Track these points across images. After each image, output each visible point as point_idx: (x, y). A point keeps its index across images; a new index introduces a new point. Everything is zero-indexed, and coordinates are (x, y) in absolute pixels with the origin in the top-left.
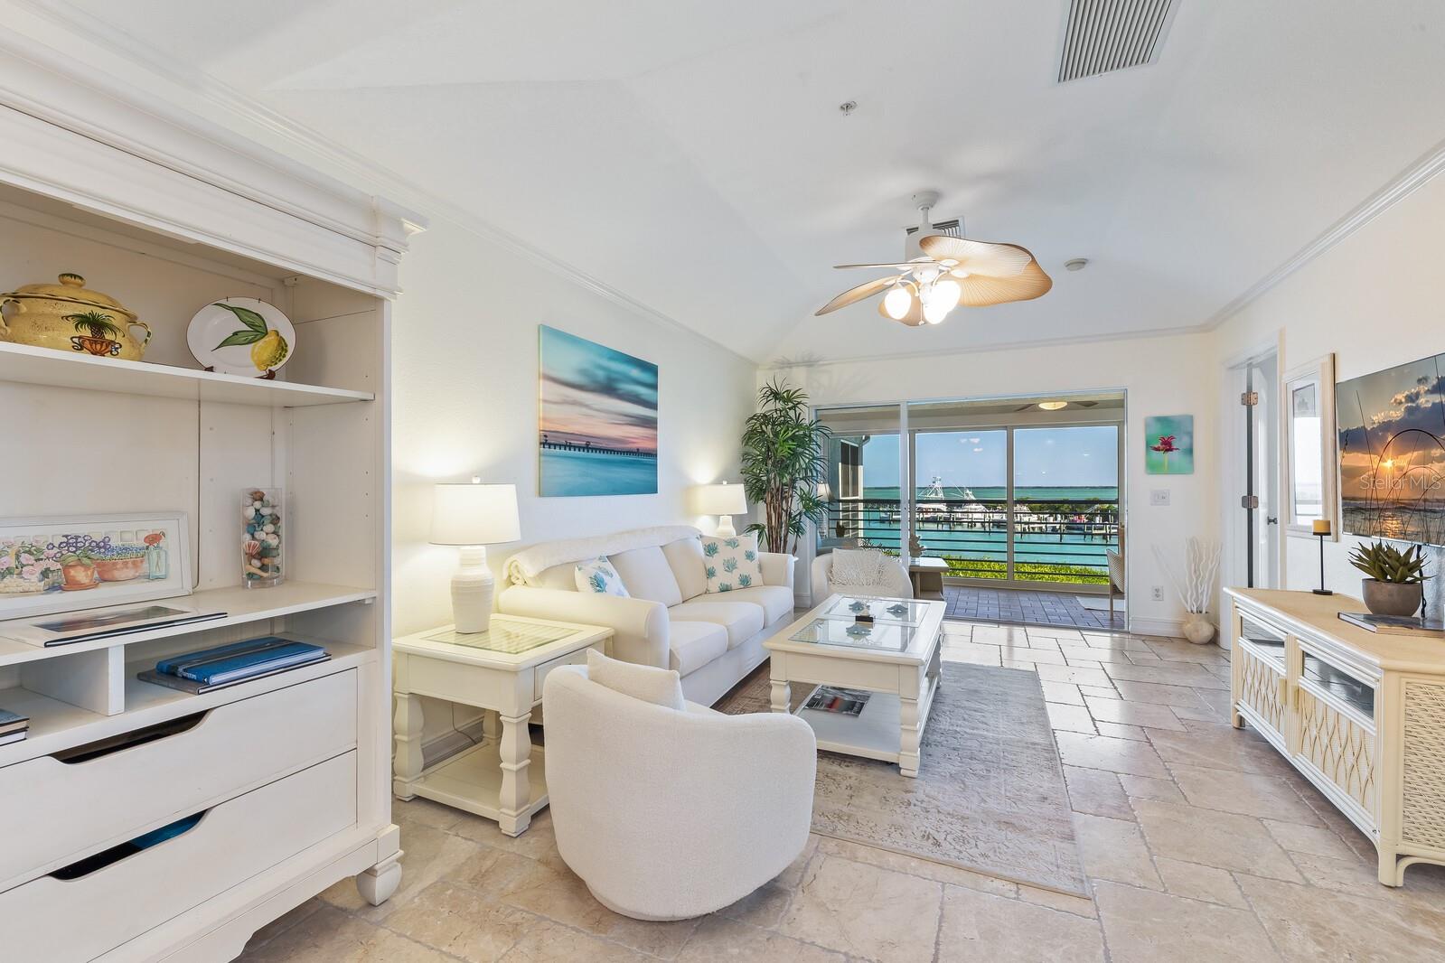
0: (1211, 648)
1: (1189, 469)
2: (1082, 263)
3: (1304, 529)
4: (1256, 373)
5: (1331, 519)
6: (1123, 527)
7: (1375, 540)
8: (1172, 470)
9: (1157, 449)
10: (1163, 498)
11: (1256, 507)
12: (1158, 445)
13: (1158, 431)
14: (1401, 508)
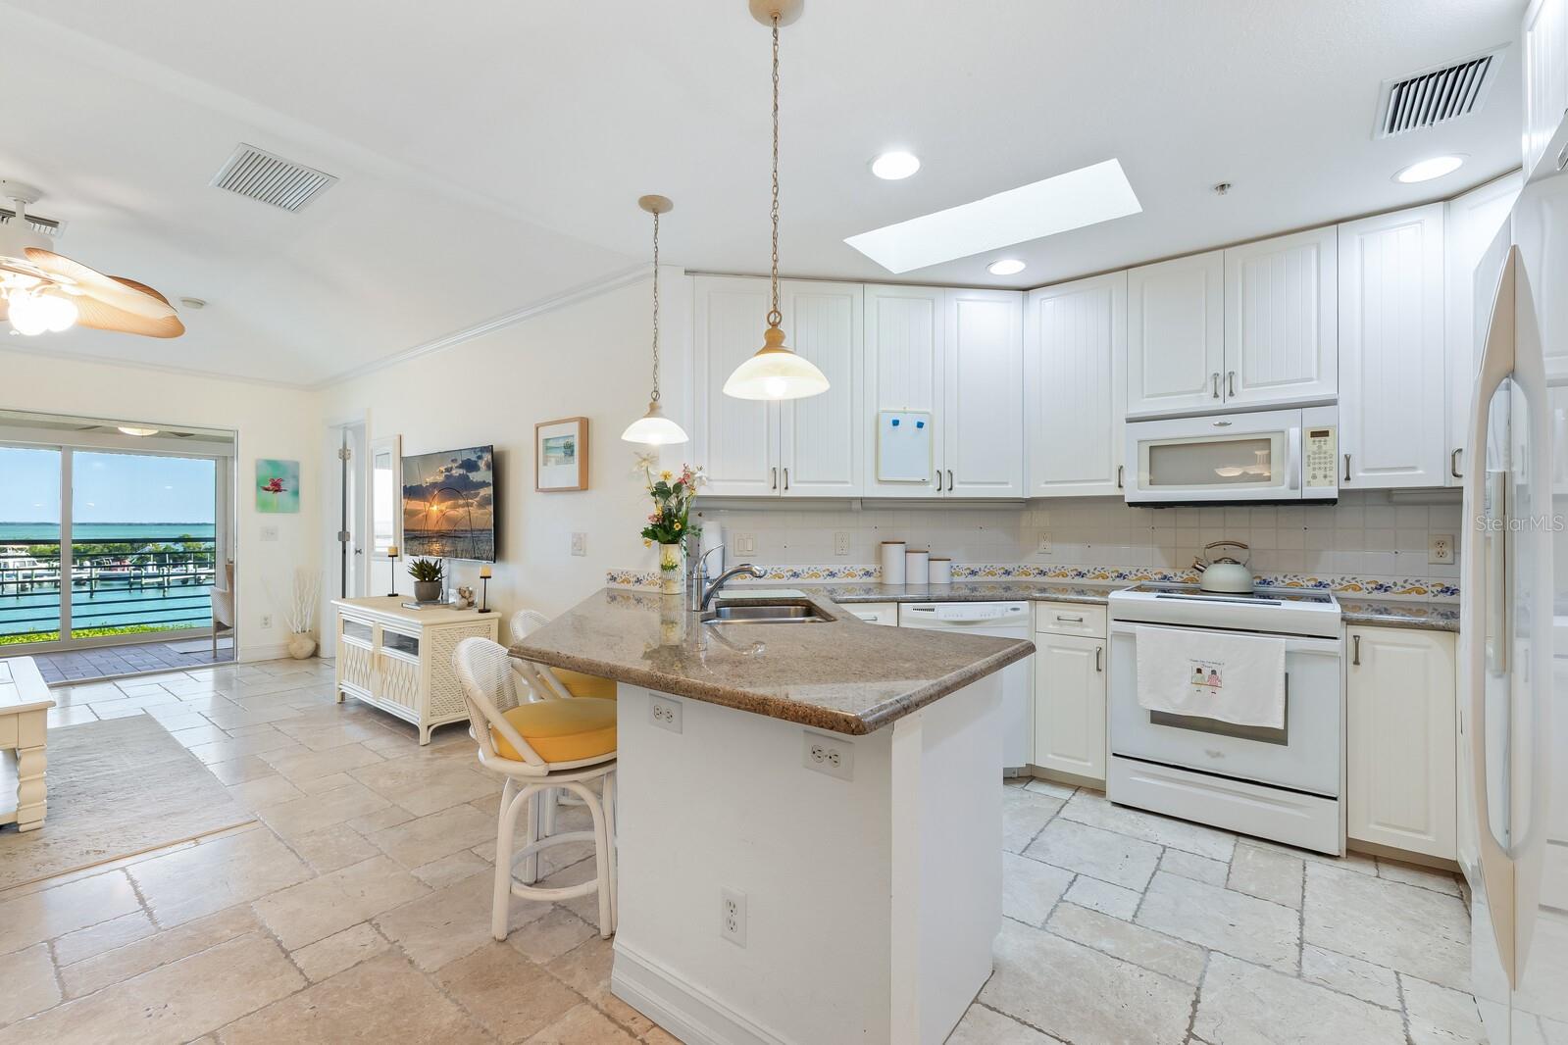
0: (313, 659)
1: (295, 508)
2: (200, 304)
3: (380, 555)
4: (350, 434)
5: (398, 547)
6: (232, 562)
7: (421, 557)
8: (280, 509)
9: (267, 489)
10: (272, 534)
11: (349, 540)
12: (268, 485)
13: (269, 473)
14: (441, 536)
